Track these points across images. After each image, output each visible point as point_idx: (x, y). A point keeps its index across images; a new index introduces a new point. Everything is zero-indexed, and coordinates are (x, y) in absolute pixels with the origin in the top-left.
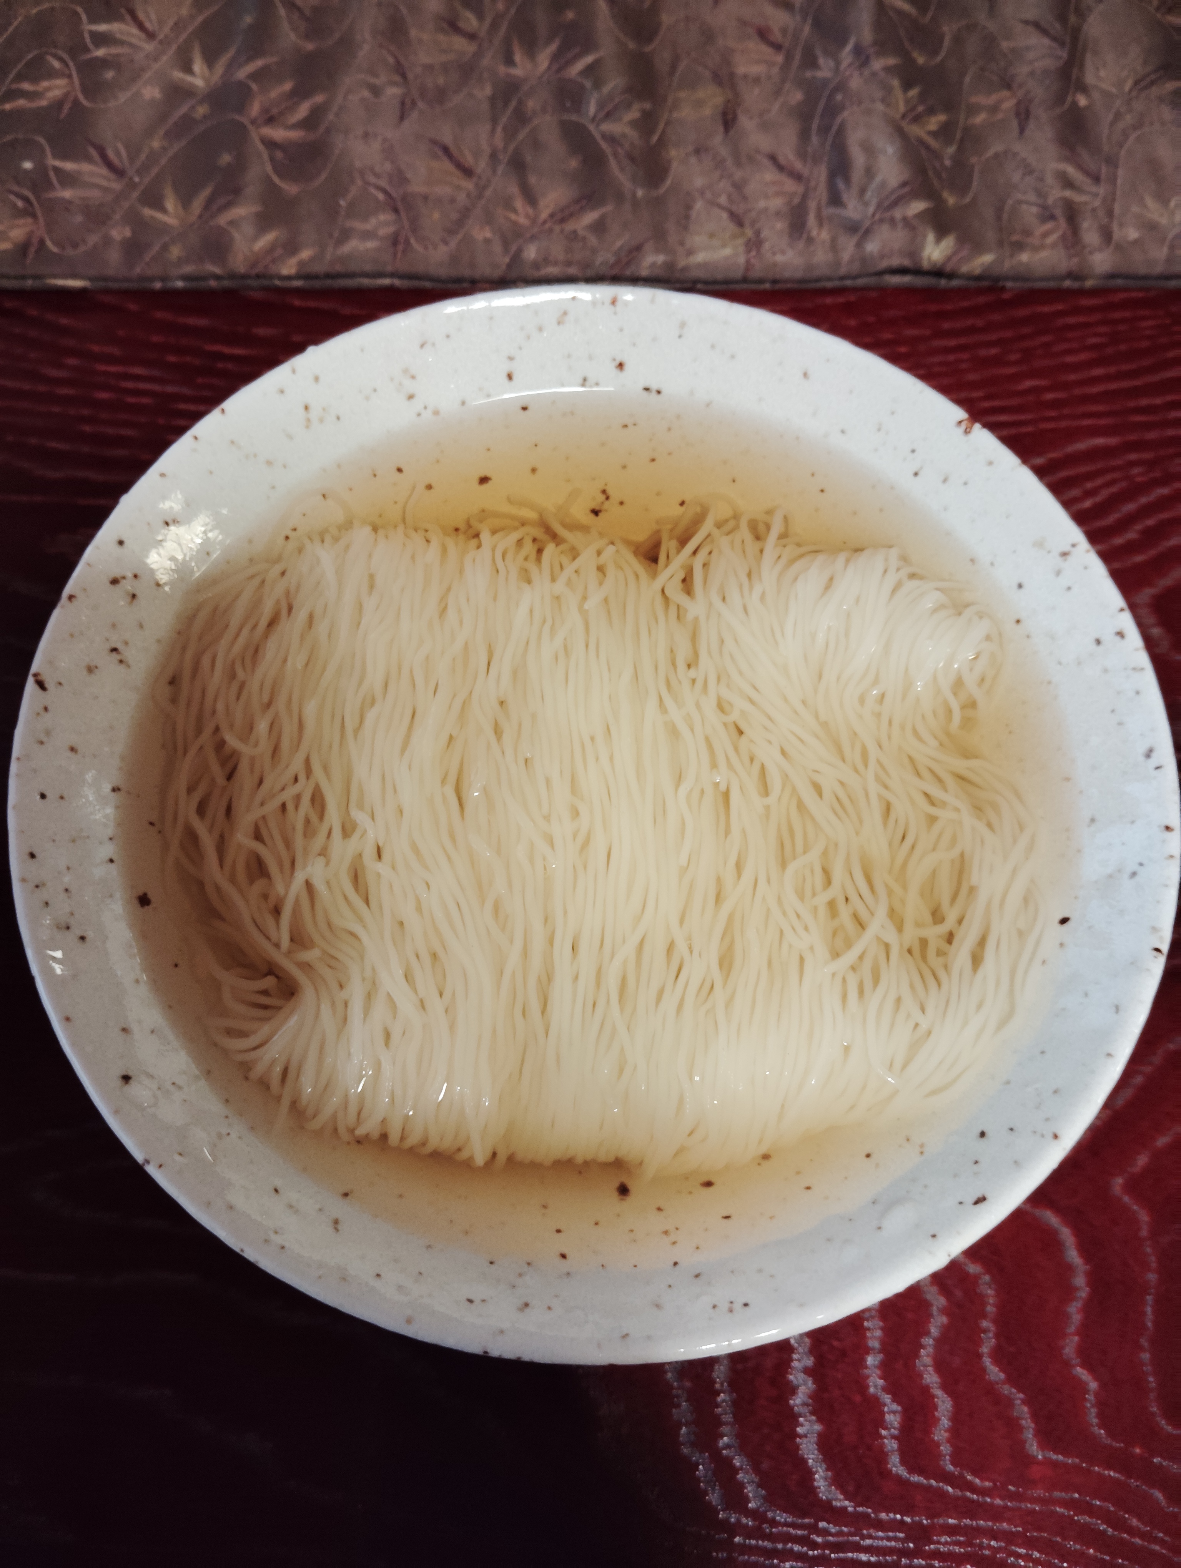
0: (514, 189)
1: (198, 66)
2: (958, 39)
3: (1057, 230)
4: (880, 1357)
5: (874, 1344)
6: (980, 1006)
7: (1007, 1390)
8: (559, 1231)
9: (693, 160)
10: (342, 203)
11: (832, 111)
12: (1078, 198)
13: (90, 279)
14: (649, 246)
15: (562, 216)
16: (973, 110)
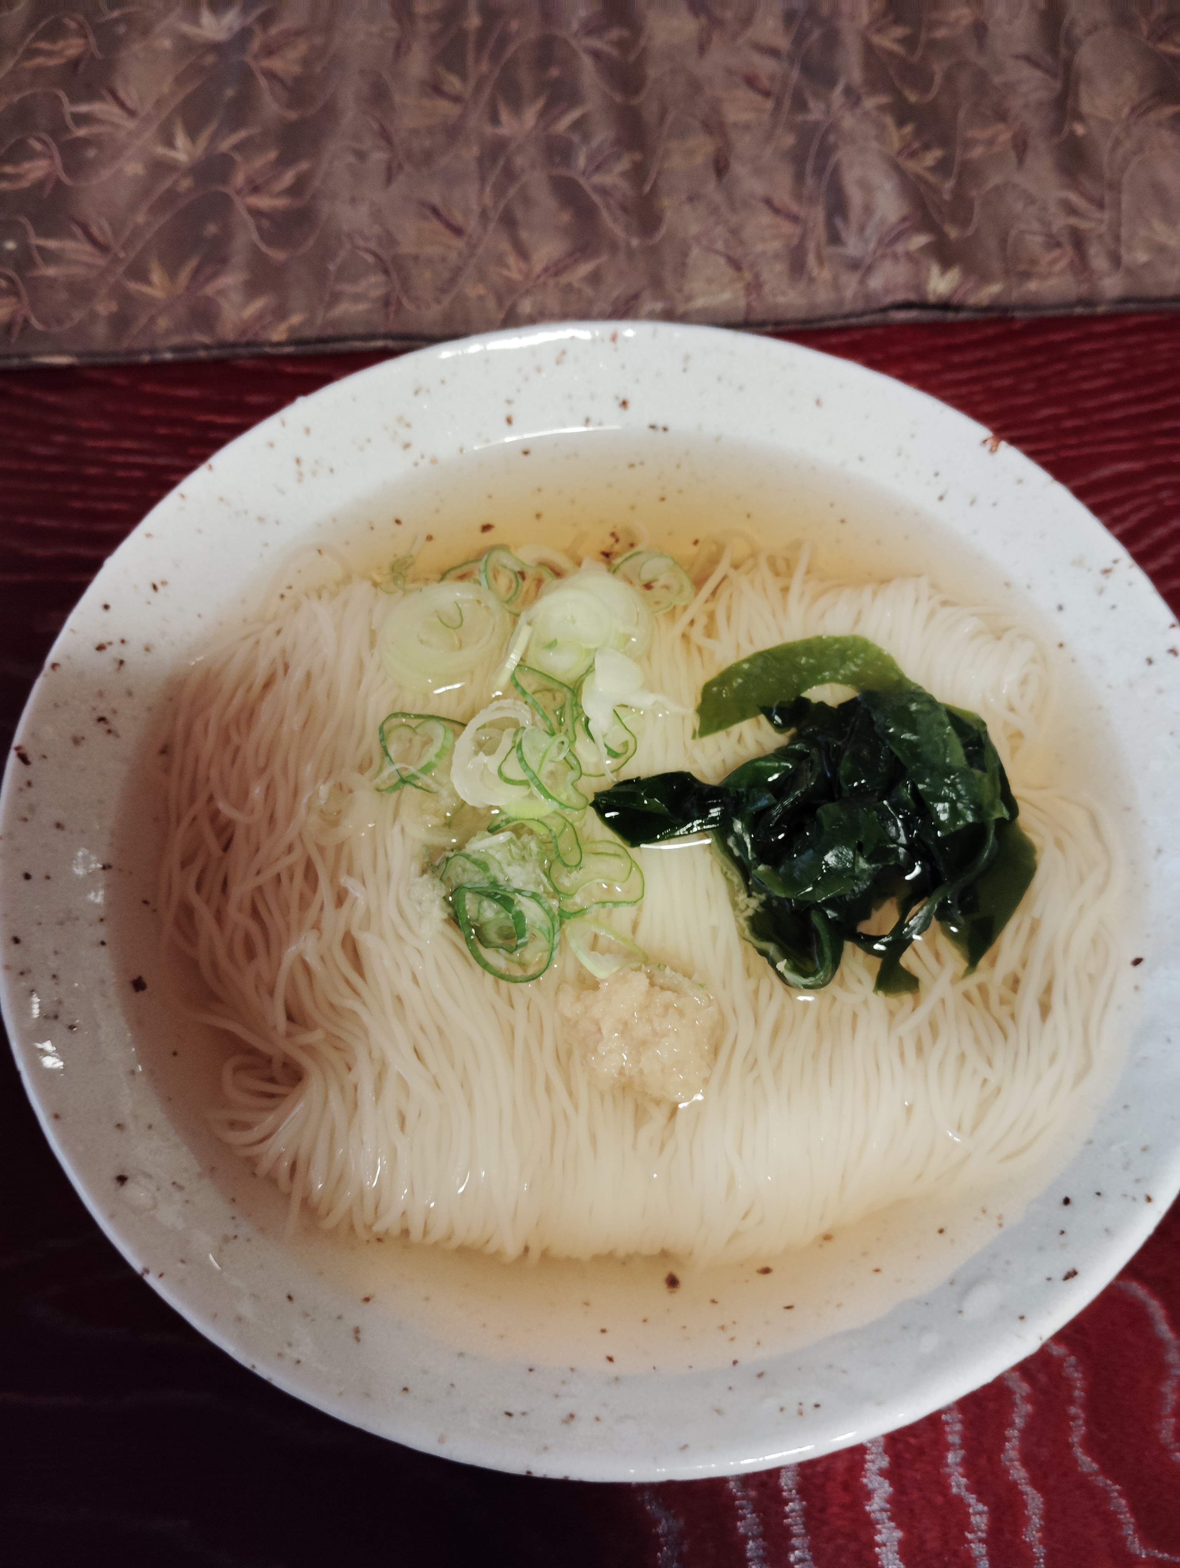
0: (505, 246)
1: (181, 140)
2: (949, 78)
3: (1065, 257)
4: (962, 1452)
5: (954, 1439)
6: (1053, 1059)
7: (1101, 1481)
8: (603, 1331)
9: (687, 208)
10: (332, 267)
11: (826, 152)
12: (1083, 225)
13: (78, 355)
14: (646, 295)
15: (557, 269)
16: (969, 144)
